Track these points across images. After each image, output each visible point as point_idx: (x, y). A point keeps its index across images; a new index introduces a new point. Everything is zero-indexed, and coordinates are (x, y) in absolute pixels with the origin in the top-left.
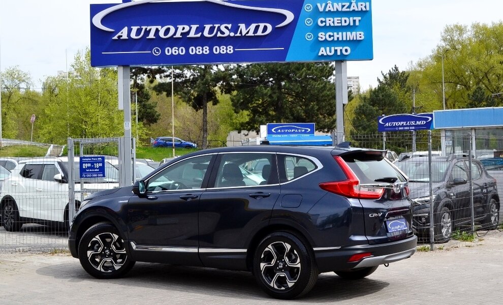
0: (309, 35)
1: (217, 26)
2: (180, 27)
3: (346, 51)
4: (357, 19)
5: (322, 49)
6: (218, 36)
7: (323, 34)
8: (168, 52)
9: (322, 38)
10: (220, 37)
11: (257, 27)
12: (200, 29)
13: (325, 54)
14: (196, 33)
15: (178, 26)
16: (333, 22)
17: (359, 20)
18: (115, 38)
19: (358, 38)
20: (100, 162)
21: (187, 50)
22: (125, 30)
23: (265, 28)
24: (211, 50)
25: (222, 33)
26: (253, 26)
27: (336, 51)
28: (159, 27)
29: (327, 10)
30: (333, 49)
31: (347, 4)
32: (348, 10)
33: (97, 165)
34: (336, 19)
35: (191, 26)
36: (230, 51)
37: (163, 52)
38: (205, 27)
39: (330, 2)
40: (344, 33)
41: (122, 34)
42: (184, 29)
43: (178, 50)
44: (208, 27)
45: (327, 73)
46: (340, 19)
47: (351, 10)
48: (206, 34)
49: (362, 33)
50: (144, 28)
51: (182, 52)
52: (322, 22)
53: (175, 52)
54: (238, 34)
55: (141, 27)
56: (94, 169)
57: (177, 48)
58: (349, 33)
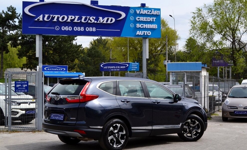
0: (132, 24)
1: (88, 17)
2: (70, 17)
3: (149, 33)
4: (155, 18)
5: (138, 32)
6: (89, 22)
7: (139, 24)
8: (63, 29)
9: (138, 26)
10: (90, 23)
11: (108, 19)
12: (80, 18)
13: (139, 34)
14: (78, 20)
15: (69, 16)
16: (143, 19)
17: (155, 19)
18: (36, 20)
19: (155, 28)
20: (26, 84)
21: (73, 28)
22: (41, 16)
23: (112, 20)
24: (85, 29)
25: (91, 21)
26: (106, 19)
27: (144, 33)
28: (59, 16)
29: (141, 13)
30: (143, 32)
31: (150, 11)
32: (150, 14)
33: (24, 86)
34: (145, 18)
35: (76, 16)
36: (94, 30)
37: (61, 28)
38: (82, 17)
39: (142, 9)
40: (148, 25)
41: (39, 18)
42: (72, 17)
43: (68, 28)
44: (84, 17)
45: (72, 39)
46: (146, 18)
47: (152, 14)
48: (83, 21)
49: (157, 25)
50: (51, 15)
51: (70, 29)
52: (138, 19)
53: (67, 29)
54: (99, 22)
55: (49, 15)
56: (23, 87)
57: (68, 27)
58: (150, 25)
